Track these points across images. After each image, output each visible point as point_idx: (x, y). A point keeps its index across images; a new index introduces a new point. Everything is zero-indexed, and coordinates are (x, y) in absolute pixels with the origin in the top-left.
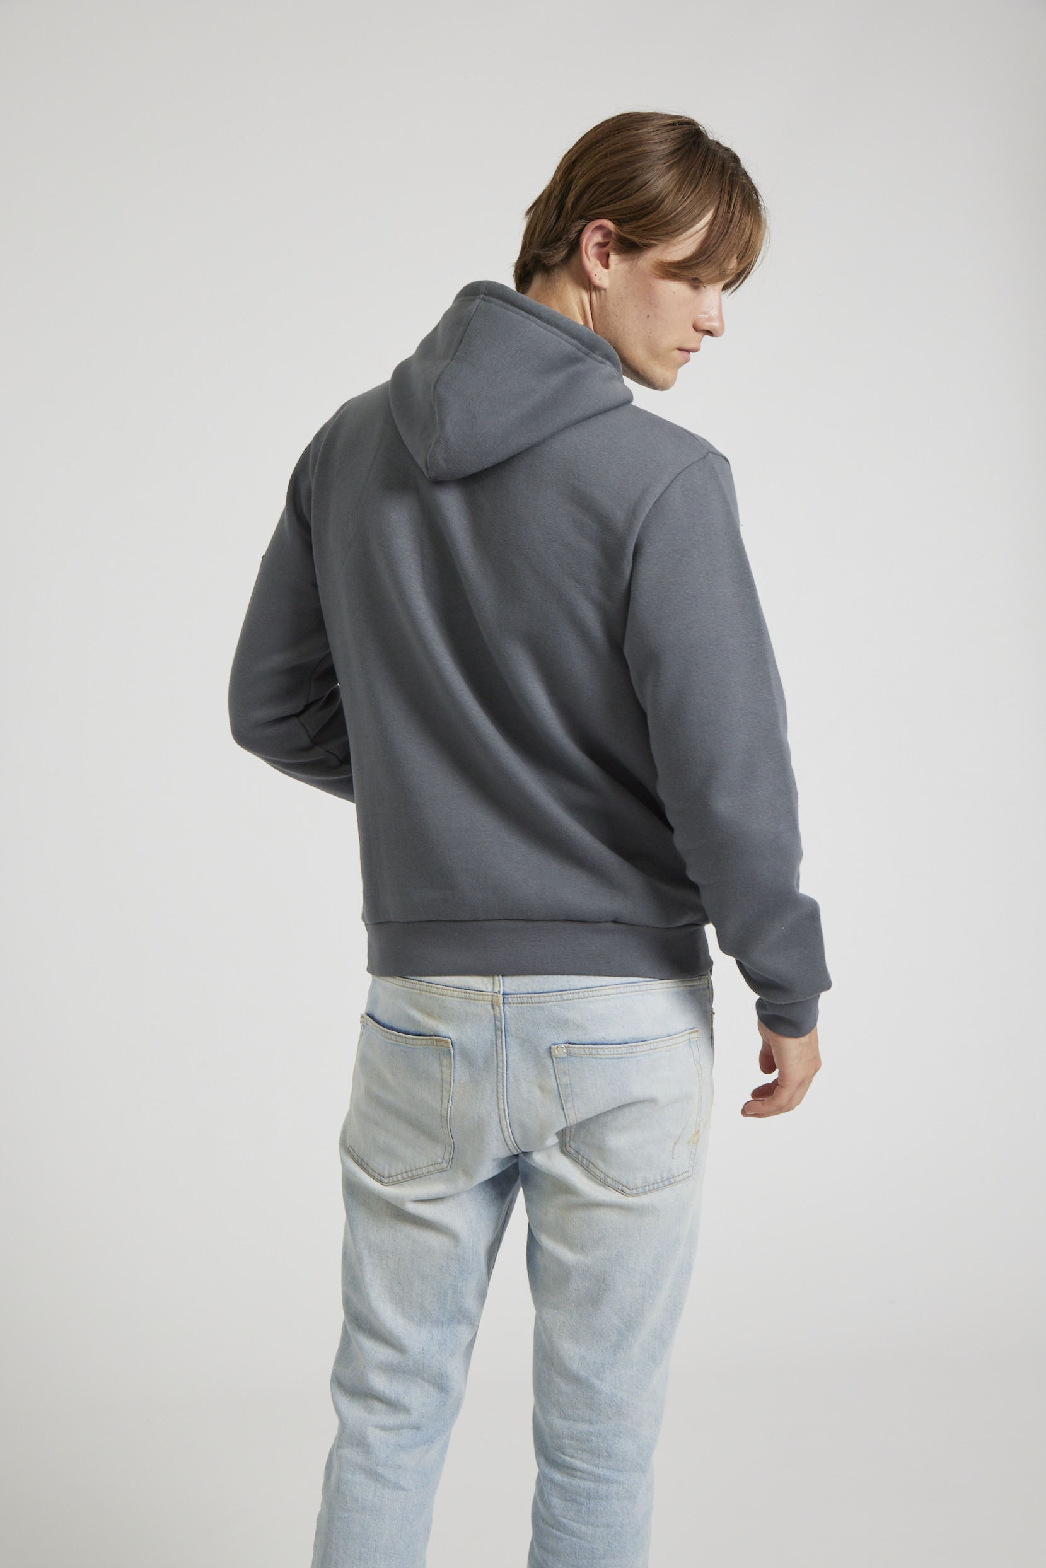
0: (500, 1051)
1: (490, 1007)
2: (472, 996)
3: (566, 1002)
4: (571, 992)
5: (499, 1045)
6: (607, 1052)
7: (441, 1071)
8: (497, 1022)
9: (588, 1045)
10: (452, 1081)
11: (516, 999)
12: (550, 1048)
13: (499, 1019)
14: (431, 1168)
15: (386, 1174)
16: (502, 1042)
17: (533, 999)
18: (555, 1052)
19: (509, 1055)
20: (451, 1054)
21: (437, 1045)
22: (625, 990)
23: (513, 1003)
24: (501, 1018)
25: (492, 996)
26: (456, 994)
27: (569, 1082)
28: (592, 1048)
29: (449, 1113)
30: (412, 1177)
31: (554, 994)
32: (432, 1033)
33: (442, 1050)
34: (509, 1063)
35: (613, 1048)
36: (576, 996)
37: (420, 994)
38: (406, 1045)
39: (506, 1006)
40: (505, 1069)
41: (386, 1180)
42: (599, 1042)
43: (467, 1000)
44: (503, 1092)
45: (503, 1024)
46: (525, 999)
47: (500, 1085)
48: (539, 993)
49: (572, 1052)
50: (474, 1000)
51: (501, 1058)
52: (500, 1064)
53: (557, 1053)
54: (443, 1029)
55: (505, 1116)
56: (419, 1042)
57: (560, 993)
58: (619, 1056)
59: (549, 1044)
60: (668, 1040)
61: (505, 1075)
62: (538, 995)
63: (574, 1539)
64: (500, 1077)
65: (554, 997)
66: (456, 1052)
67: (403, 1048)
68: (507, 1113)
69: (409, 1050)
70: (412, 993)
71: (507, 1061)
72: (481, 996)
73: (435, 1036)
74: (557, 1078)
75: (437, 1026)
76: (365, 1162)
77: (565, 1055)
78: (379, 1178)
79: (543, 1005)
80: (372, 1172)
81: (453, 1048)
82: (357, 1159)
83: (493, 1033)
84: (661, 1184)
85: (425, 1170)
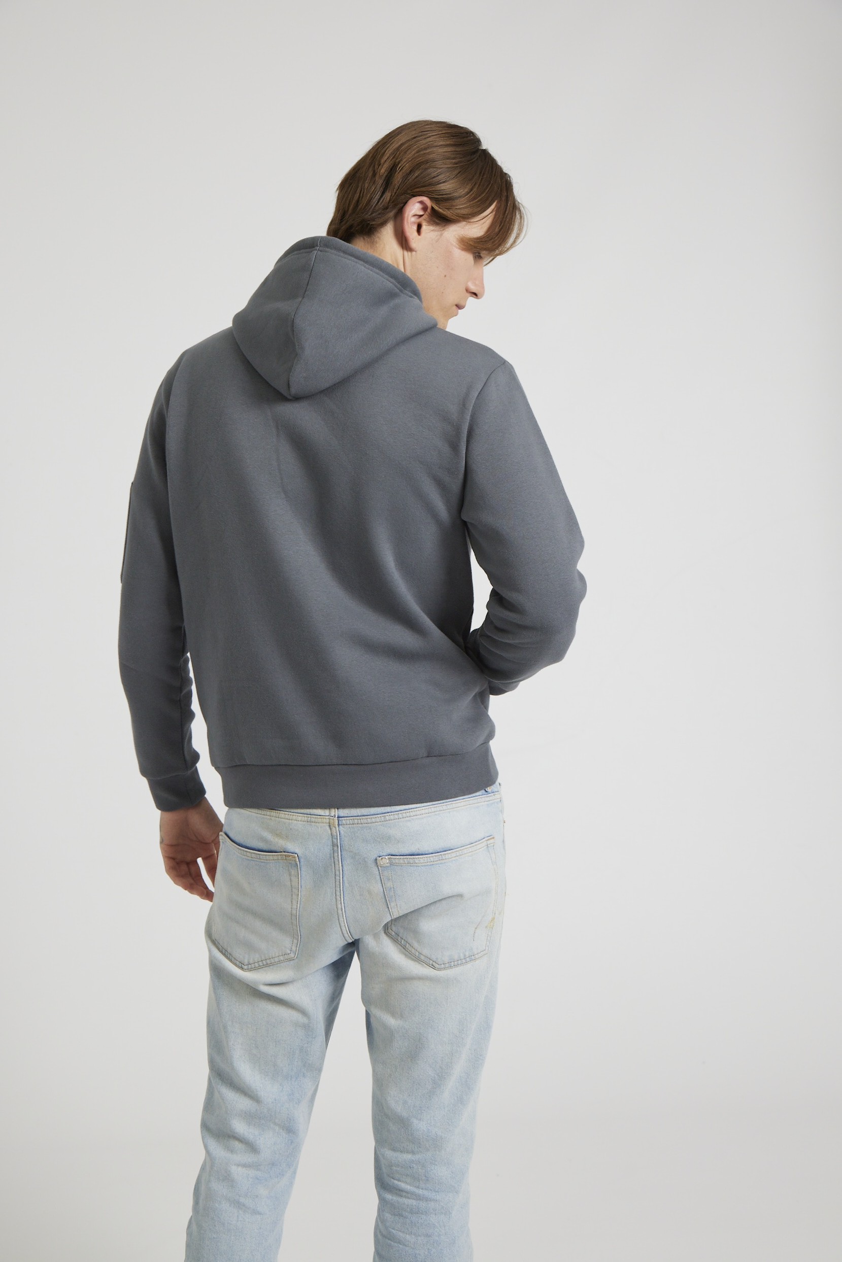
0: (336, 861)
1: (328, 828)
2: (313, 820)
3: (389, 822)
4: (392, 813)
5: (336, 858)
6: (422, 861)
7: (290, 879)
9: (407, 855)
10: (300, 887)
11: (348, 821)
12: (376, 859)
13: (336, 837)
14: (282, 958)
15: (246, 962)
16: (338, 855)
17: (362, 820)
18: (381, 862)
19: (344, 866)
21: (286, 860)
22: (435, 809)
23: (347, 824)
25: (329, 819)
26: (300, 818)
27: (392, 886)
28: (410, 858)
29: (298, 913)
30: (266, 964)
31: (379, 816)
32: (282, 851)
33: (289, 864)
34: (344, 872)
35: (427, 857)
36: (396, 817)
37: (270, 819)
38: (259, 860)
39: (341, 827)
40: (341, 876)
41: (246, 967)
42: (416, 853)
43: (309, 823)
44: (340, 895)
45: (338, 841)
46: (356, 821)
47: (338, 889)
49: (394, 862)
50: (315, 822)
51: (338, 868)
52: (337, 873)
53: (382, 863)
54: (291, 846)
56: (271, 858)
57: (383, 815)
58: (432, 863)
59: (376, 856)
60: (470, 847)
61: (341, 881)
62: (366, 817)
63: (401, 1246)
64: (338, 883)
65: (378, 818)
66: (302, 863)
67: (257, 863)
68: (344, 911)
69: (262, 864)
70: (263, 818)
71: (343, 870)
72: (320, 820)
73: (284, 852)
74: (383, 882)
75: (286, 844)
76: (229, 952)
77: (388, 865)
78: (240, 965)
79: (370, 825)
80: (235, 960)
81: (300, 862)
82: (222, 950)
83: (332, 849)
84: (464, 961)
85: (277, 960)
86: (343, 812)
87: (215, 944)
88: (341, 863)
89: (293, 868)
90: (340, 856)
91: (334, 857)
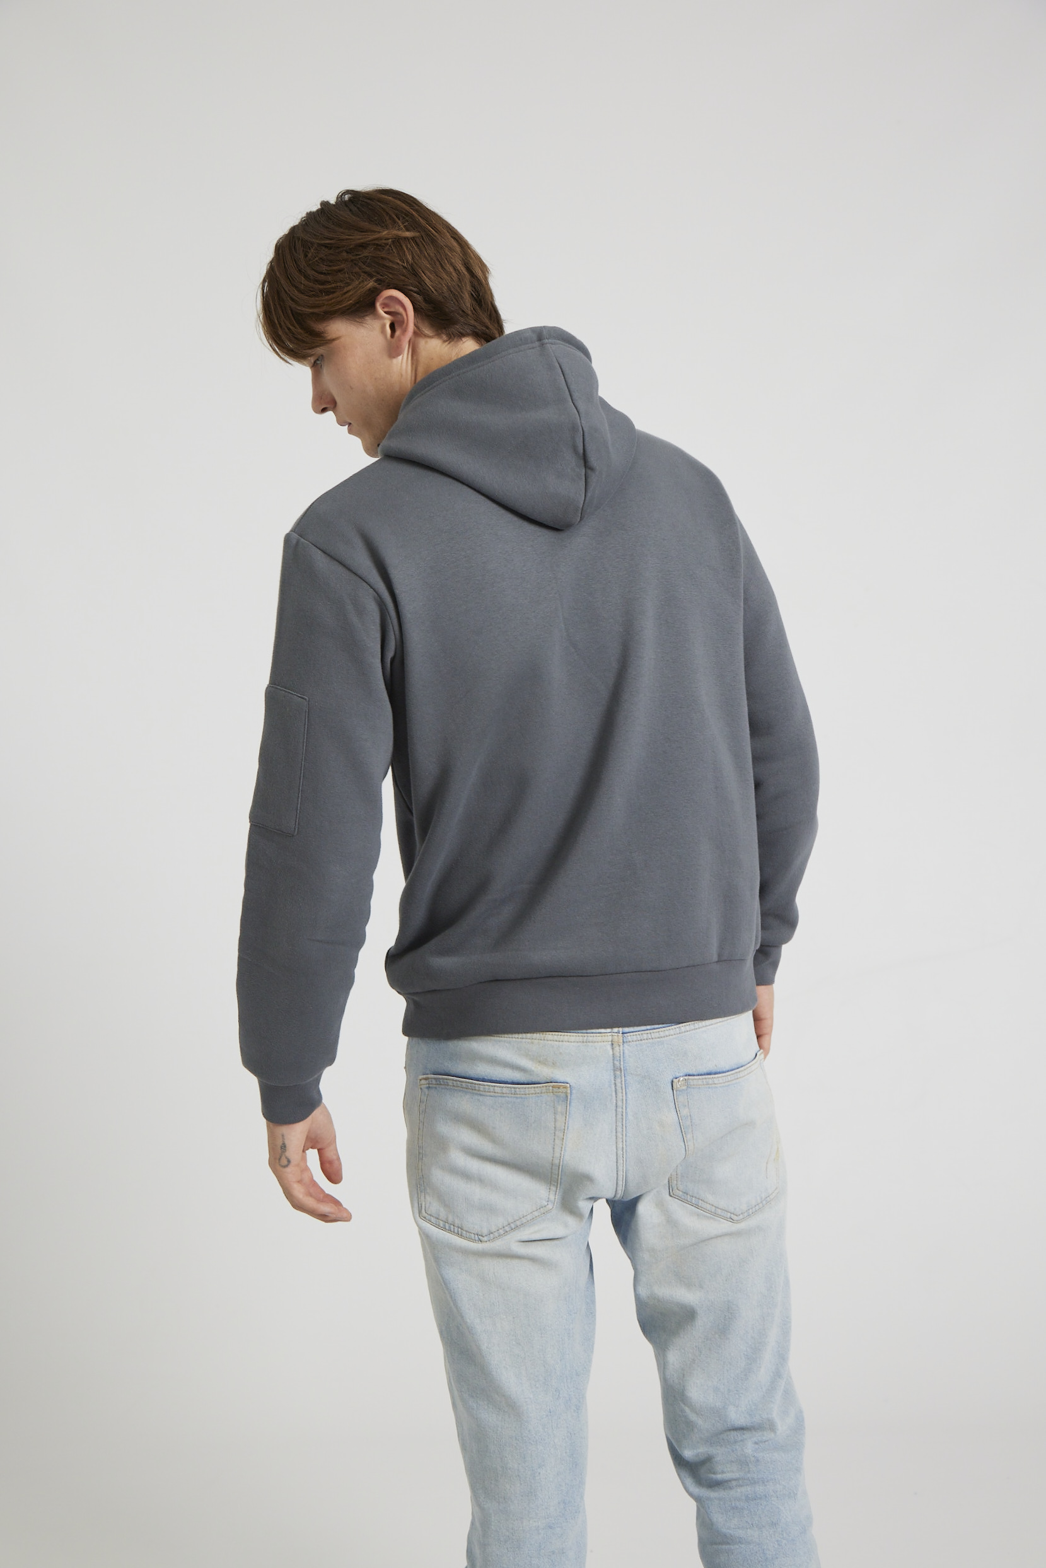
0: (619, 1090)
1: (609, 1048)
2: (590, 1039)
5: (619, 1085)
6: (718, 1081)
7: (556, 1118)
8: (615, 1062)
10: (567, 1129)
12: (672, 1081)
13: (618, 1058)
15: (485, 1232)
16: (621, 1081)
17: (652, 1034)
18: (676, 1085)
19: (628, 1094)
20: (567, 1100)
21: (552, 1092)
23: (634, 1041)
24: (620, 1057)
25: (612, 1036)
26: (573, 1038)
27: (689, 1114)
28: (709, 1079)
29: (562, 1159)
30: (515, 1227)
32: (545, 1081)
33: (557, 1096)
34: (628, 1102)
35: (724, 1076)
37: (532, 1043)
38: (514, 1096)
39: (625, 1045)
40: (624, 1108)
42: (713, 1071)
43: (587, 1042)
44: (622, 1131)
45: (622, 1063)
46: (645, 1036)
49: (692, 1083)
50: (594, 1041)
51: (621, 1098)
52: (620, 1103)
53: (678, 1086)
54: (559, 1075)
55: (623, 1155)
56: (532, 1091)
58: (728, 1083)
59: (671, 1078)
61: (624, 1114)
64: (619, 1116)
66: (574, 1096)
67: (510, 1099)
68: (624, 1151)
69: (519, 1100)
70: (521, 1042)
71: (626, 1100)
72: (600, 1038)
73: (550, 1082)
74: (678, 1110)
75: (552, 1073)
76: (456, 1225)
77: (685, 1088)
78: (477, 1239)
79: (663, 1039)
80: (468, 1234)
81: (571, 1095)
82: (445, 1225)
83: (612, 1074)
84: (761, 1205)
85: (529, 1217)
86: (626, 1030)
87: (428, 1217)
88: (624, 1090)
89: (560, 1102)
90: (623, 1083)
91: (615, 1084)
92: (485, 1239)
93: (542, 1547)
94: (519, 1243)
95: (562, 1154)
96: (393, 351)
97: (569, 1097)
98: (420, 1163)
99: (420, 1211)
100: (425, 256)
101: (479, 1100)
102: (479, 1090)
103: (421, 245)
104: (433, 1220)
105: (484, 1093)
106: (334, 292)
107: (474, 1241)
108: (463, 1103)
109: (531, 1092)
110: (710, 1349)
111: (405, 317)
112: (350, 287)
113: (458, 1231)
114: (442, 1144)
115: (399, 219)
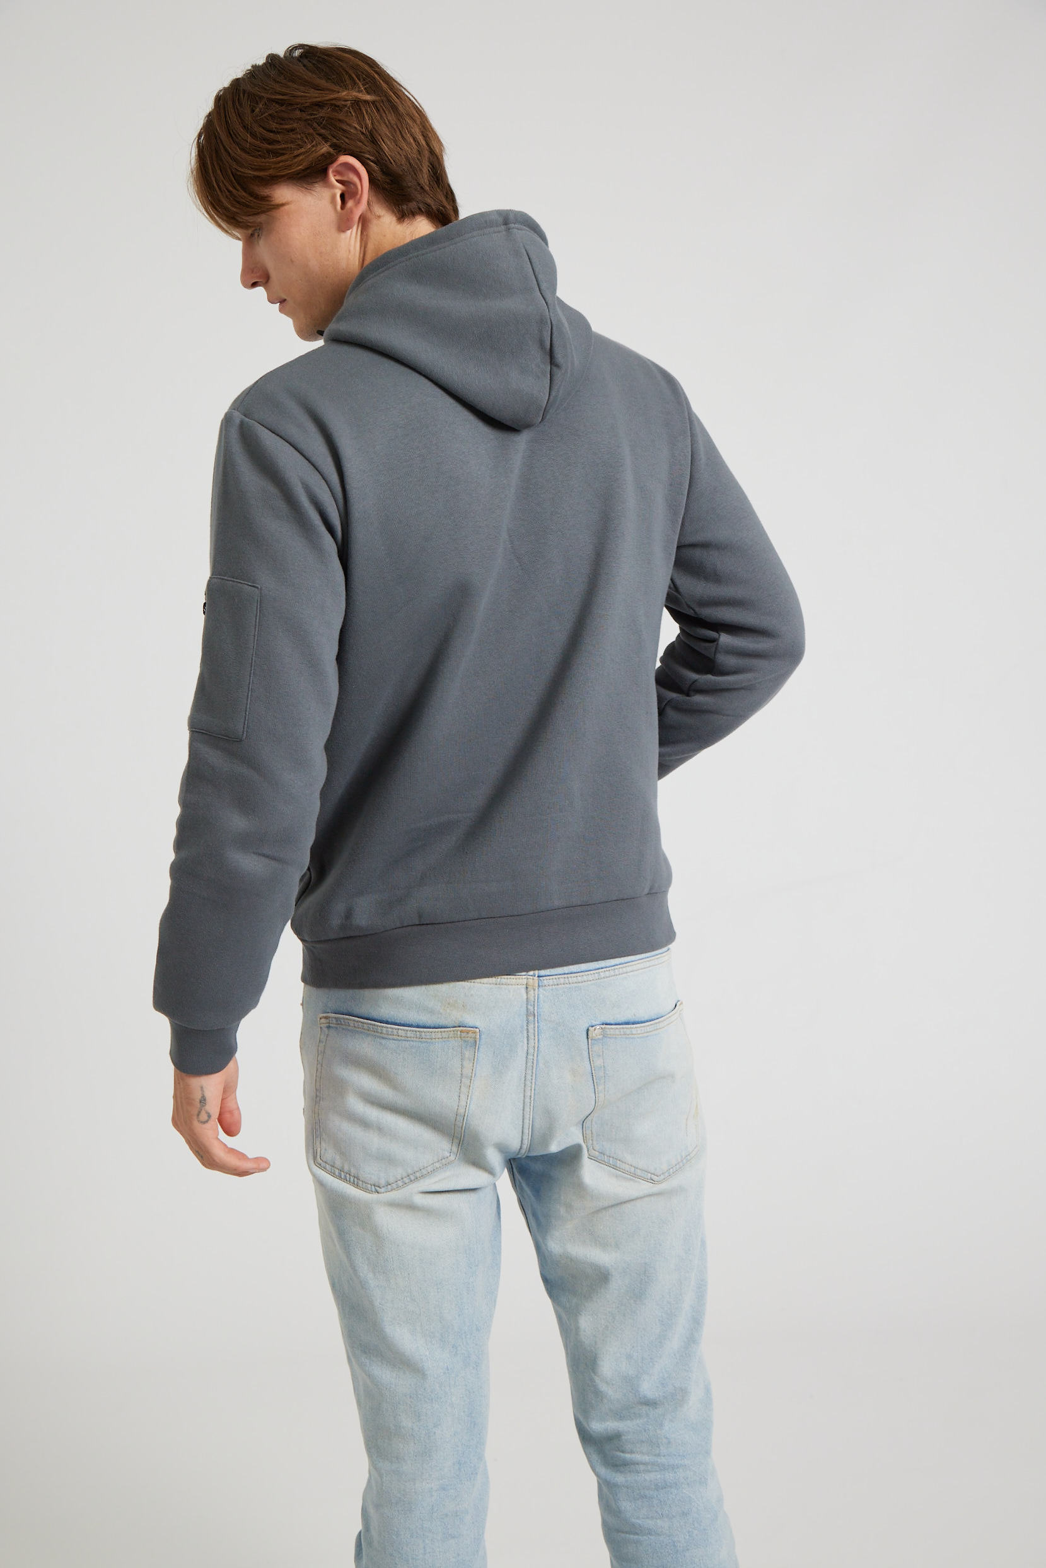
0: (532, 1036)
1: (523, 991)
3: (602, 980)
4: (608, 969)
5: (531, 1031)
6: (639, 1031)
7: (462, 1064)
8: (529, 1007)
9: (622, 1024)
11: (552, 981)
12: (588, 1029)
13: (532, 1003)
15: (383, 1182)
16: (534, 1027)
17: (570, 979)
18: (592, 1034)
19: (541, 1041)
20: (475, 1046)
21: (460, 1037)
23: (549, 986)
24: (534, 1001)
25: (527, 979)
27: (603, 1065)
28: (626, 1028)
31: (592, 972)
32: (456, 1025)
33: (465, 1041)
34: (540, 1049)
35: (643, 1026)
36: (612, 973)
39: (541, 989)
40: (536, 1055)
42: (632, 1020)
43: (499, 986)
44: (532, 1079)
45: (536, 1008)
46: (562, 981)
47: (529, 1072)
48: (575, 973)
49: (608, 1033)
50: (506, 985)
51: (534, 1045)
52: (531, 1051)
53: (594, 1035)
54: (469, 1019)
55: (530, 1102)
56: (442, 1035)
57: (596, 971)
59: (587, 1026)
61: (535, 1062)
64: (530, 1064)
65: (590, 976)
66: (483, 1041)
67: (414, 1043)
69: (423, 1045)
71: (538, 1047)
73: (459, 1027)
74: (591, 1060)
75: (462, 1017)
76: (352, 1175)
77: (601, 1037)
78: (373, 1190)
79: (581, 984)
80: (364, 1184)
81: (480, 1040)
82: (340, 1174)
83: (525, 1019)
84: (681, 1164)
85: (430, 1169)
86: (542, 972)
87: (323, 1164)
88: (536, 1037)
89: (468, 1047)
90: (536, 1030)
91: (527, 1029)
92: (383, 1190)
93: (435, 1510)
94: (421, 1195)
95: (468, 1102)
96: (343, 225)
97: (478, 1043)
98: (317, 1107)
99: (314, 1156)
100: (385, 124)
101: (381, 1043)
102: (381, 1033)
103: (381, 110)
104: (328, 1167)
105: (386, 1036)
106: (283, 154)
107: (371, 1192)
108: (365, 1047)
109: (437, 1037)
110: (624, 1315)
111: (359, 187)
112: (303, 150)
113: (354, 1181)
114: (340, 1087)
115: (359, 80)
